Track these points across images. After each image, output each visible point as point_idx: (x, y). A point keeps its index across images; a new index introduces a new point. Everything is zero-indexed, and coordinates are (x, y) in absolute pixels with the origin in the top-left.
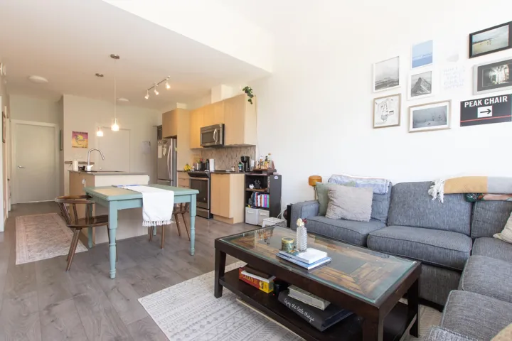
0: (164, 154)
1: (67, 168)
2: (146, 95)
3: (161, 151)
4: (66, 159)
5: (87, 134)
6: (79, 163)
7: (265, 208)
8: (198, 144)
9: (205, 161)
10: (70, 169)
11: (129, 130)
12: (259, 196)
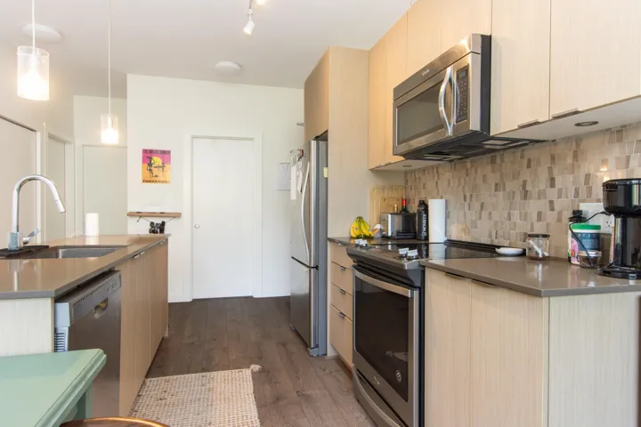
2: (246, 23)
4: (131, 207)
5: (168, 152)
9: (413, 208)
11: (252, 139)
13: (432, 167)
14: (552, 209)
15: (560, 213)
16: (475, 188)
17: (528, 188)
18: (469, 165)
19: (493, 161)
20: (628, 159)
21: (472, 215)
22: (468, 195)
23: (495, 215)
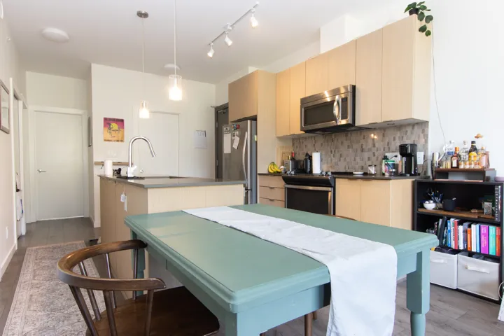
0: (235, 146)
1: (97, 171)
2: (209, 50)
3: (230, 143)
4: (96, 159)
5: (122, 121)
6: (114, 164)
7: (487, 257)
8: (295, 127)
9: (301, 157)
10: (101, 173)
11: (178, 114)
12: (461, 228)
13: (312, 137)
14: (374, 156)
15: (377, 158)
16: (336, 147)
17: (364, 147)
18: (333, 137)
19: (346, 136)
20: (403, 137)
21: (335, 160)
22: (333, 150)
23: (348, 159)
